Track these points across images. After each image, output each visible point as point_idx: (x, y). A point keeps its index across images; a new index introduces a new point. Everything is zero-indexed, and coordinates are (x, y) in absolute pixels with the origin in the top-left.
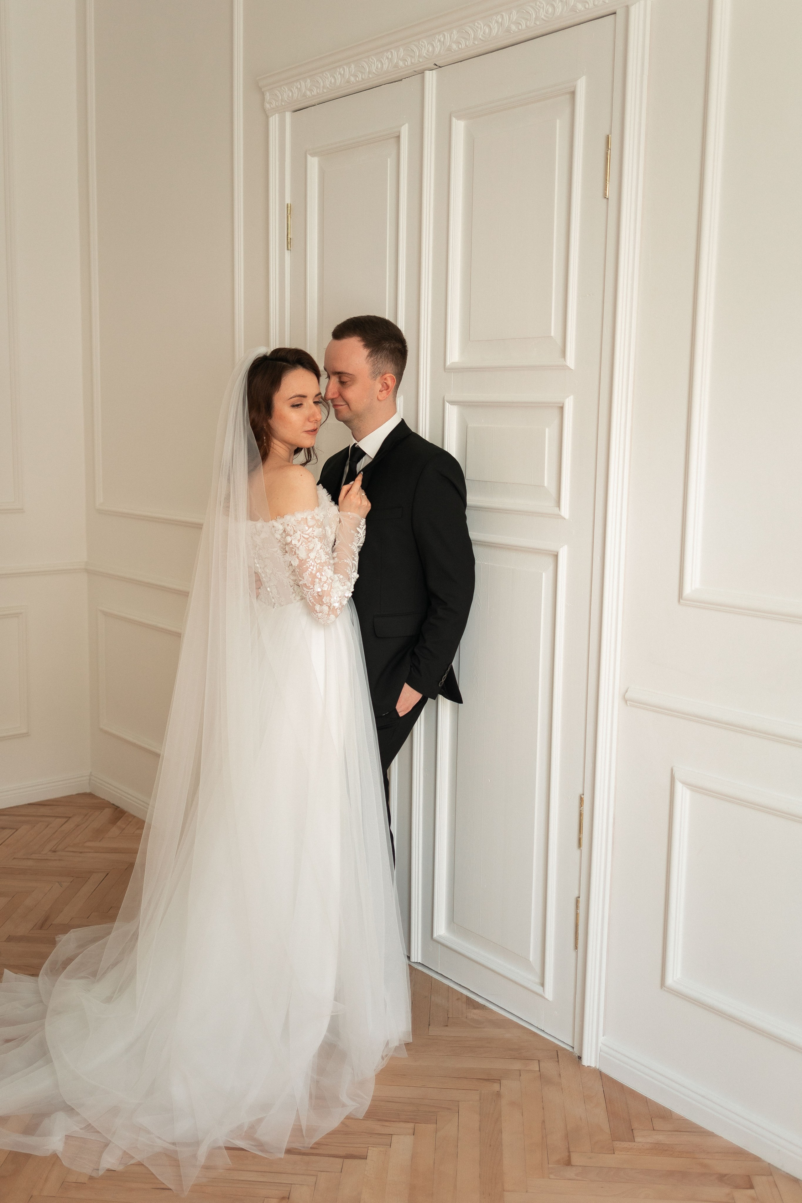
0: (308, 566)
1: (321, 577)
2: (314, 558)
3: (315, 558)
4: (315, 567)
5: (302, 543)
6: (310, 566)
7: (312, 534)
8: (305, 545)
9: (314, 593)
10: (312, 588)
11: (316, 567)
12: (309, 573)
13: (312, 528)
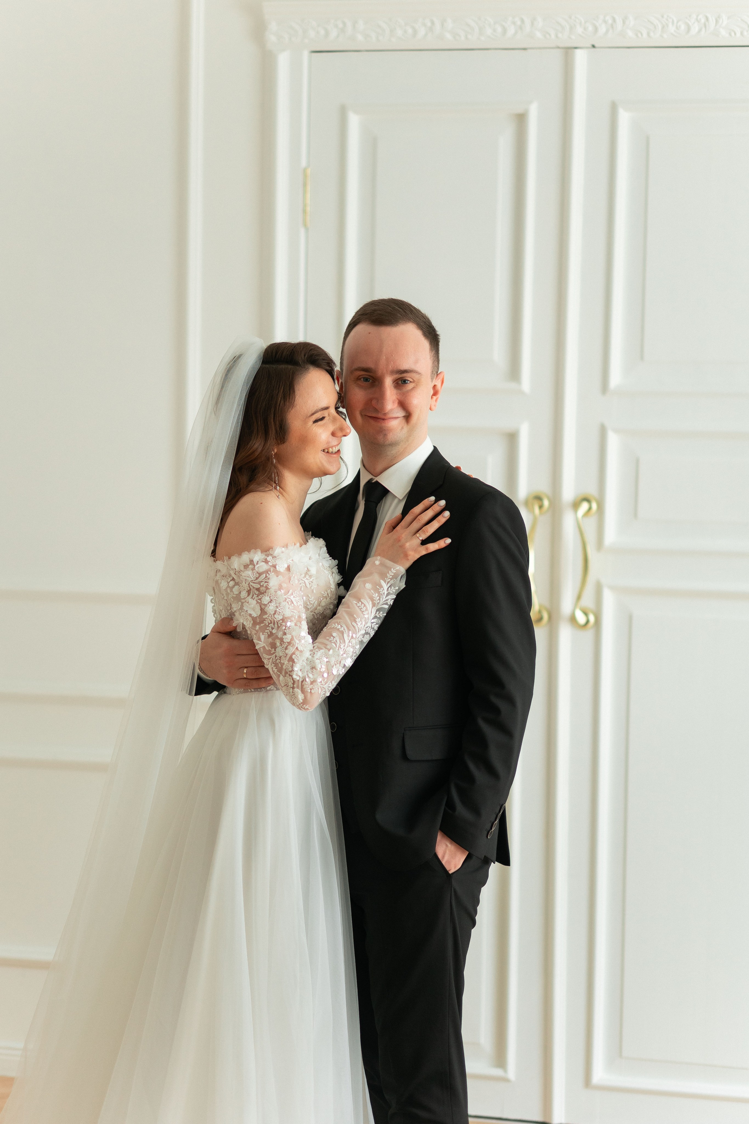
0: (267, 624)
1: (284, 637)
2: (273, 612)
3: (275, 614)
4: (276, 625)
5: (253, 595)
6: (269, 624)
7: (266, 582)
8: (258, 598)
9: (277, 659)
10: (274, 653)
11: (278, 625)
12: (269, 633)
13: (264, 575)
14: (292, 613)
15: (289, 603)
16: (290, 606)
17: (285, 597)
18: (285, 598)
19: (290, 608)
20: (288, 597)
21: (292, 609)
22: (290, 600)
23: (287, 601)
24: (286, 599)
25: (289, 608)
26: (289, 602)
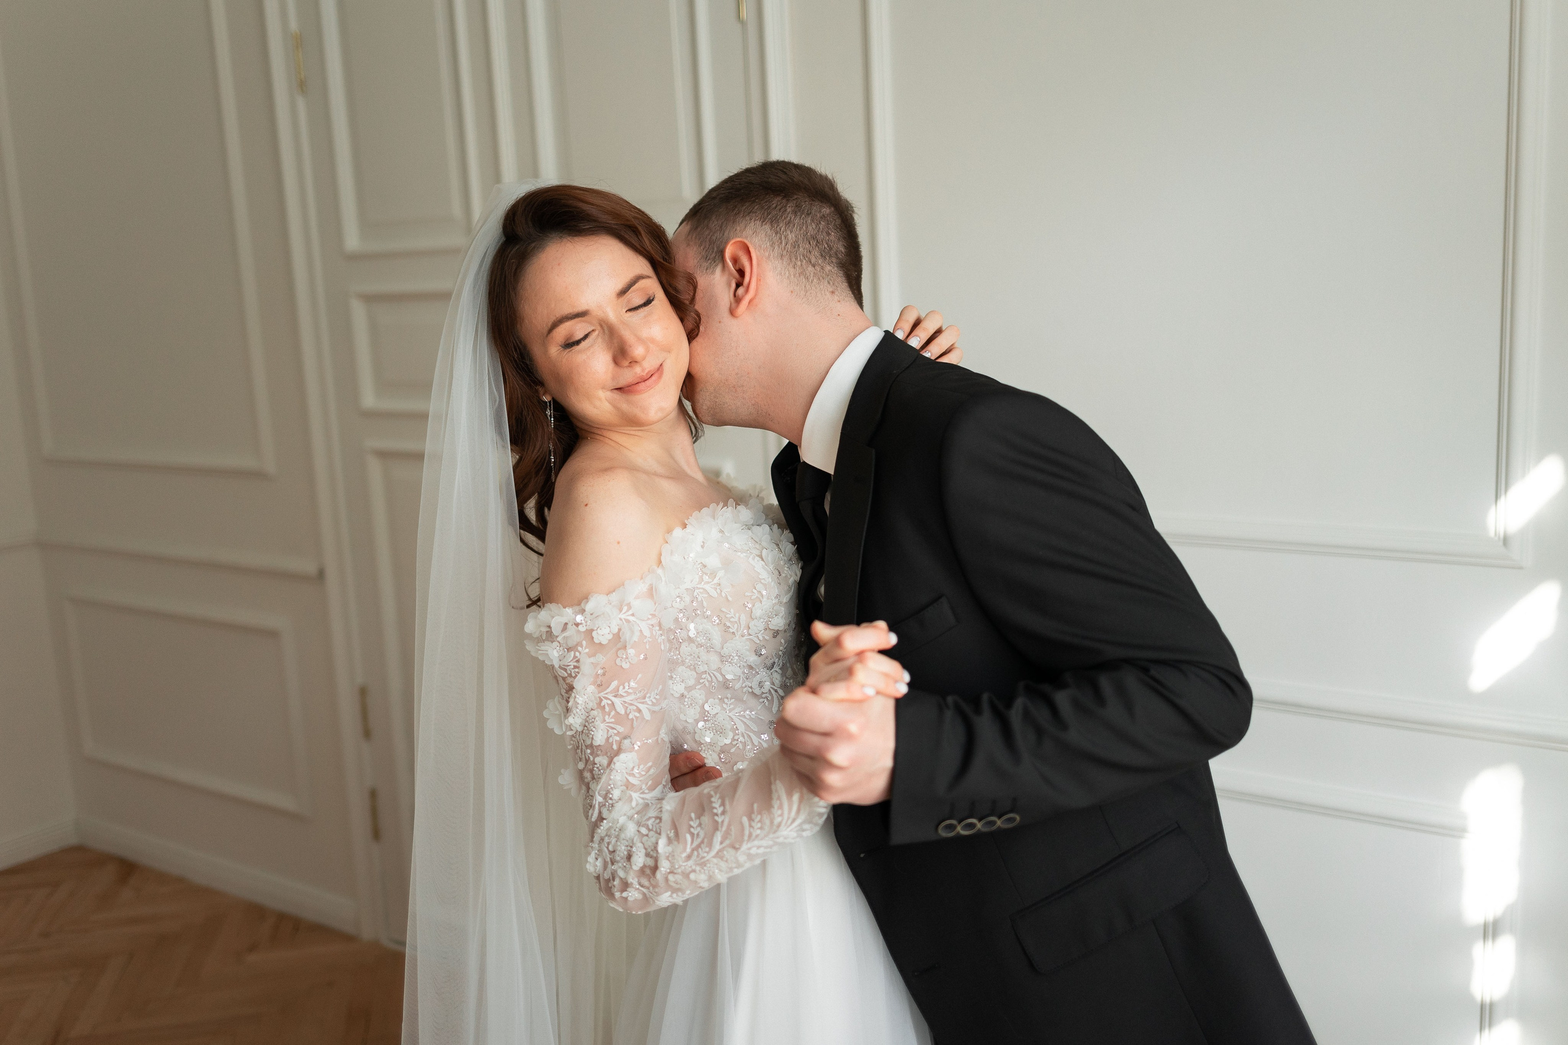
14: (610, 730)
15: (607, 709)
16: (607, 717)
17: (600, 695)
18: (600, 698)
19: (608, 721)
20: (606, 696)
21: (611, 723)
22: (609, 702)
23: (602, 704)
24: (601, 700)
25: (605, 721)
26: (606, 705)
